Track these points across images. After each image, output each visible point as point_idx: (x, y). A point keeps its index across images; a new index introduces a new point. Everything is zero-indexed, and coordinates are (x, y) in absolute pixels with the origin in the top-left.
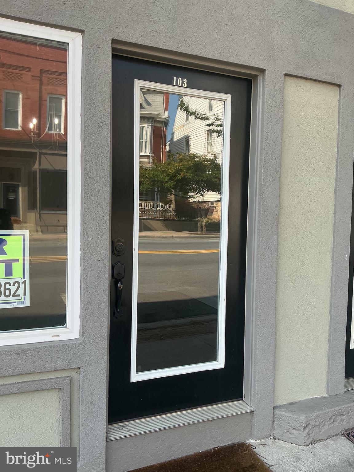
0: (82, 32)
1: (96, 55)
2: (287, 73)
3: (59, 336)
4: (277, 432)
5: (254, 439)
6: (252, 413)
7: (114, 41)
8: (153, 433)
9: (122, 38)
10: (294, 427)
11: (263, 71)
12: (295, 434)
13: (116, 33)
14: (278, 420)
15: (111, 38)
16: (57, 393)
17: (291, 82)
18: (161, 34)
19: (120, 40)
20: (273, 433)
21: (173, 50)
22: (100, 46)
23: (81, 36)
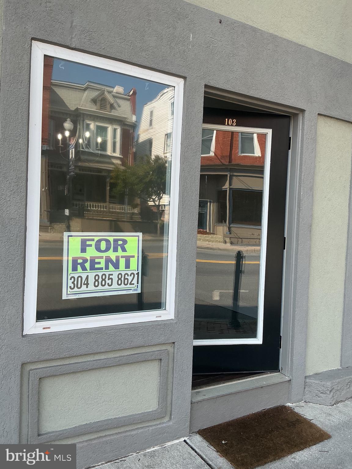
0: (185, 78)
1: (194, 97)
2: (319, 113)
3: (160, 316)
4: (308, 397)
5: (292, 402)
6: (290, 381)
7: (206, 86)
8: (222, 397)
9: (212, 84)
10: (322, 392)
11: (303, 111)
12: (323, 397)
13: (208, 80)
14: (308, 387)
15: (204, 84)
16: (157, 363)
17: (321, 120)
18: (237, 81)
19: (210, 85)
20: (304, 398)
21: (245, 94)
22: (197, 90)
23: (184, 81)
